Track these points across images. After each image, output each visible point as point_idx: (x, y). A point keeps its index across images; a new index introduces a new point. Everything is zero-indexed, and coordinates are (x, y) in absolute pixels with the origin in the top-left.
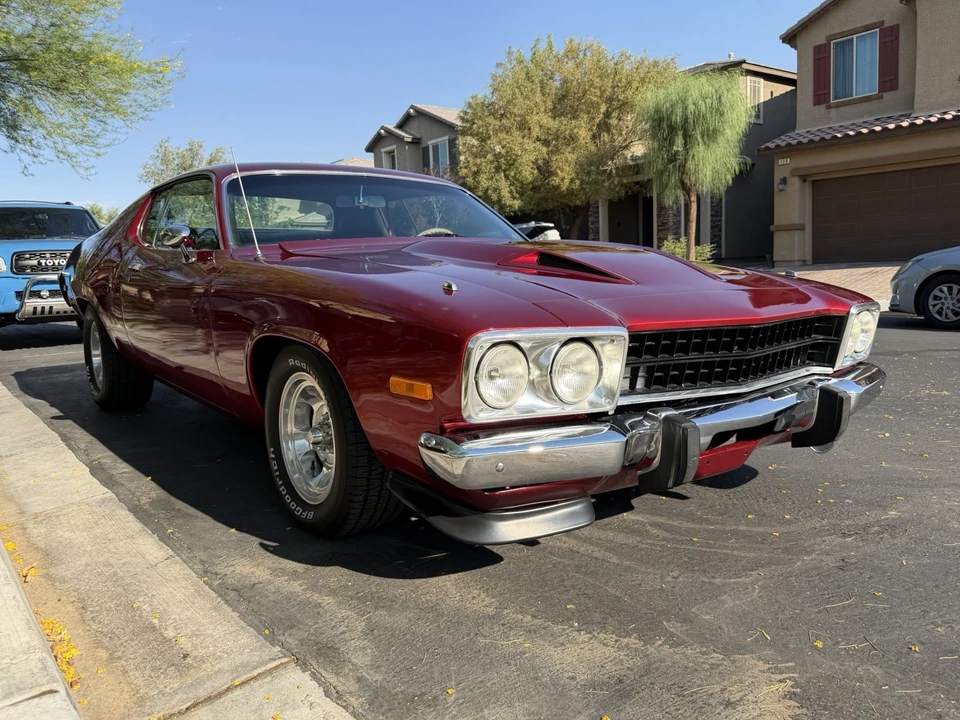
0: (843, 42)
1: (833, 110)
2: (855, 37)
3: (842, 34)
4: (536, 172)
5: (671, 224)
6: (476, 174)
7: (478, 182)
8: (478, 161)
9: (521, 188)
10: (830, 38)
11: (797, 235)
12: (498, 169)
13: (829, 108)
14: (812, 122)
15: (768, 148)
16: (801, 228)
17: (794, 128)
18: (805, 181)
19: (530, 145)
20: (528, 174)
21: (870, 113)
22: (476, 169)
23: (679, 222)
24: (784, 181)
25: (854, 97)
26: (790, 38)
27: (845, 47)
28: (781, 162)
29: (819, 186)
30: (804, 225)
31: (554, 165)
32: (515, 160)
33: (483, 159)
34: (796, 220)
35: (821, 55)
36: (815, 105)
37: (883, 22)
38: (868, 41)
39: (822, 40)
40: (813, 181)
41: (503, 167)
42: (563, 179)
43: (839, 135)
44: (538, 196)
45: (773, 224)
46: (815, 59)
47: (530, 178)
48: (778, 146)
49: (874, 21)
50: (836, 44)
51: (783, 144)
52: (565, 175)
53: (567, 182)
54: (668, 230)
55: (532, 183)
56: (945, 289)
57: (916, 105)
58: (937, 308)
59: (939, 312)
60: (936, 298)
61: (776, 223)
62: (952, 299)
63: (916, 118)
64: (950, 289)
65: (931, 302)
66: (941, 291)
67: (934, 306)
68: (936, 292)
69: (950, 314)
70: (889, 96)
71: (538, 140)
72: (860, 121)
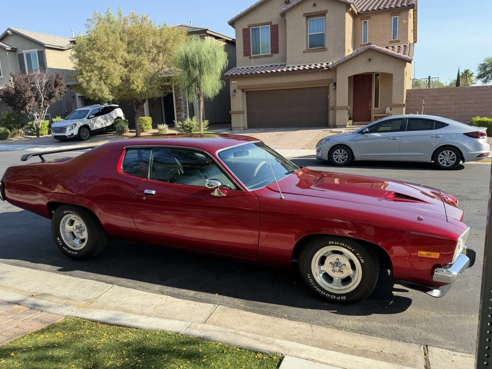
0: (255, 29)
1: (252, 59)
2: (260, 27)
3: (255, 25)
4: (120, 81)
5: (183, 108)
6: (88, 81)
7: (90, 86)
8: (89, 74)
9: (112, 89)
10: (250, 26)
11: (241, 115)
12: (101, 79)
13: (250, 58)
14: (244, 64)
15: (227, 75)
16: (243, 113)
17: (235, 66)
18: (243, 91)
19: (118, 67)
20: (117, 82)
21: (268, 63)
22: (88, 79)
23: (186, 107)
24: (235, 91)
25: (261, 54)
26: (232, 23)
27: (256, 31)
28: (233, 82)
29: (250, 94)
30: (244, 111)
31: (132, 78)
32: (110, 75)
33: (91, 73)
34: (241, 109)
35: (246, 33)
36: (244, 56)
37: (271, 22)
38: (265, 29)
39: (246, 27)
40: (246, 92)
41: (104, 78)
42: (138, 86)
43: (258, 72)
44: (122, 94)
45: (230, 110)
46: (243, 35)
47: (118, 84)
48: (232, 75)
49: (268, 21)
50: (252, 29)
51: (234, 74)
52: (139, 84)
53: (140, 87)
54: (182, 111)
55: (118, 86)
56: (339, 151)
57: (287, 62)
58: (336, 158)
59: (337, 160)
60: (335, 154)
61: (232, 110)
62: (342, 155)
63: (288, 67)
64: (341, 151)
65: (334, 156)
66: (337, 151)
67: (335, 157)
68: (336, 152)
69: (341, 160)
70: (275, 55)
71: (121, 64)
72: (264, 66)
